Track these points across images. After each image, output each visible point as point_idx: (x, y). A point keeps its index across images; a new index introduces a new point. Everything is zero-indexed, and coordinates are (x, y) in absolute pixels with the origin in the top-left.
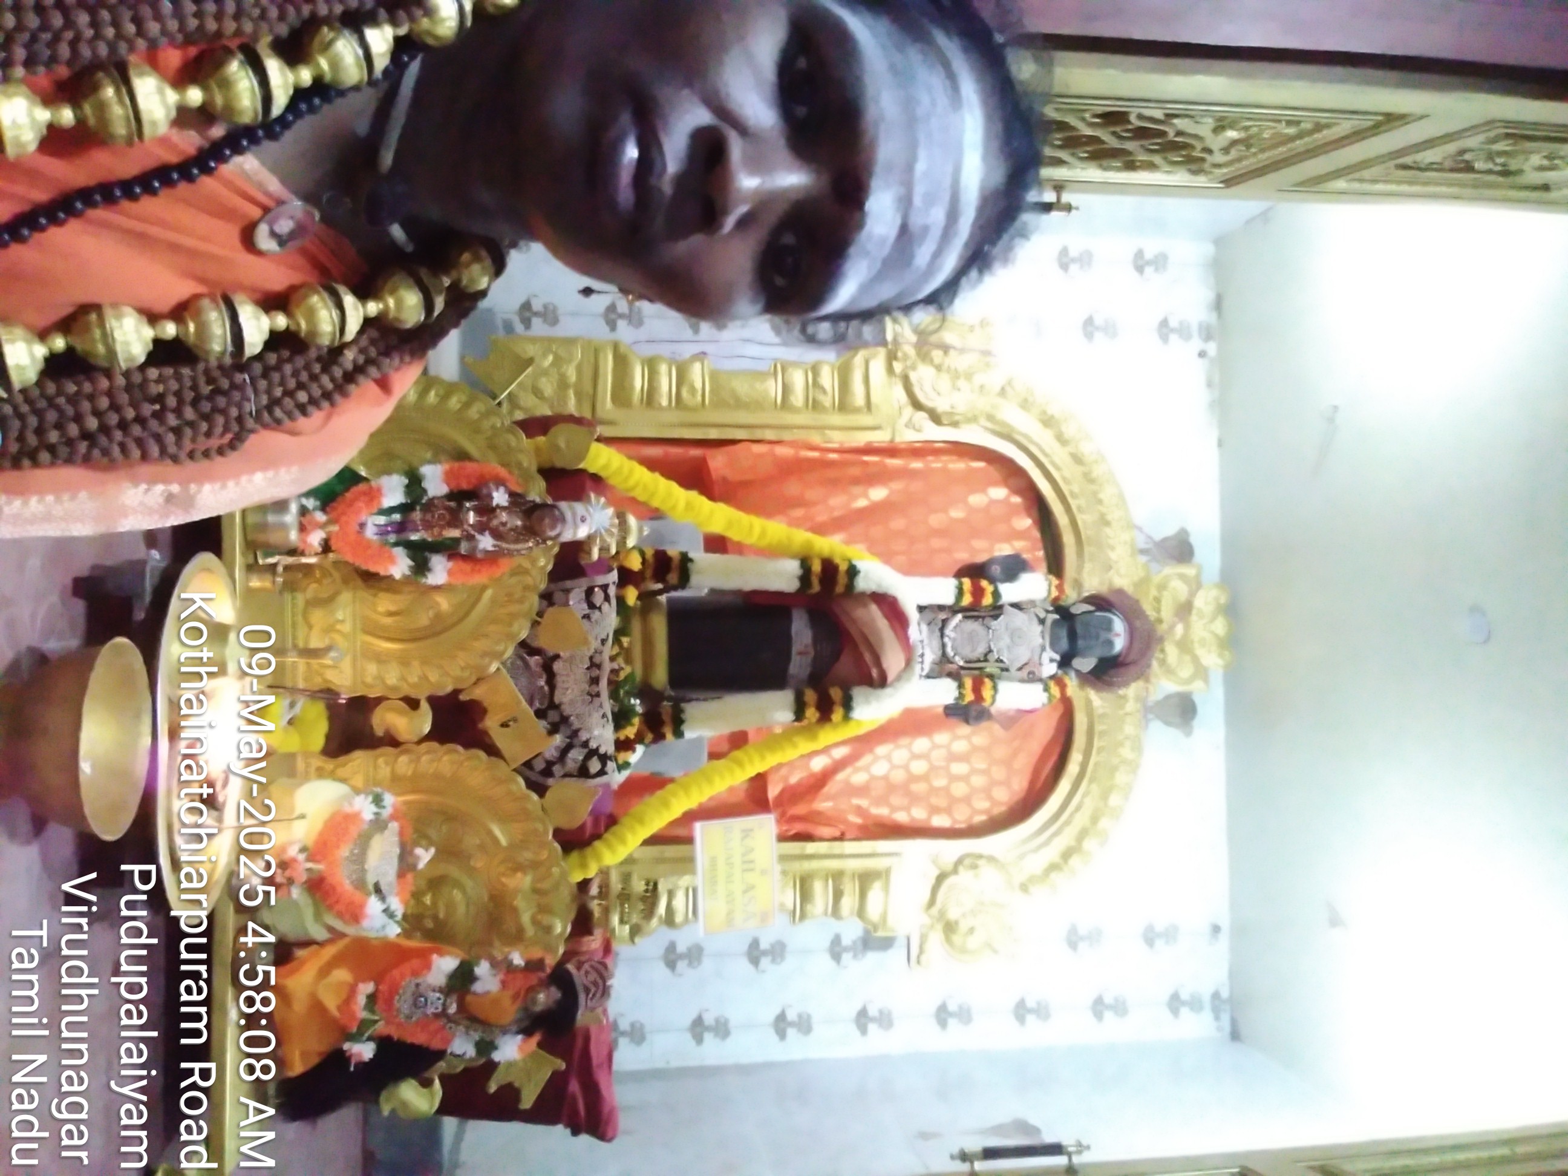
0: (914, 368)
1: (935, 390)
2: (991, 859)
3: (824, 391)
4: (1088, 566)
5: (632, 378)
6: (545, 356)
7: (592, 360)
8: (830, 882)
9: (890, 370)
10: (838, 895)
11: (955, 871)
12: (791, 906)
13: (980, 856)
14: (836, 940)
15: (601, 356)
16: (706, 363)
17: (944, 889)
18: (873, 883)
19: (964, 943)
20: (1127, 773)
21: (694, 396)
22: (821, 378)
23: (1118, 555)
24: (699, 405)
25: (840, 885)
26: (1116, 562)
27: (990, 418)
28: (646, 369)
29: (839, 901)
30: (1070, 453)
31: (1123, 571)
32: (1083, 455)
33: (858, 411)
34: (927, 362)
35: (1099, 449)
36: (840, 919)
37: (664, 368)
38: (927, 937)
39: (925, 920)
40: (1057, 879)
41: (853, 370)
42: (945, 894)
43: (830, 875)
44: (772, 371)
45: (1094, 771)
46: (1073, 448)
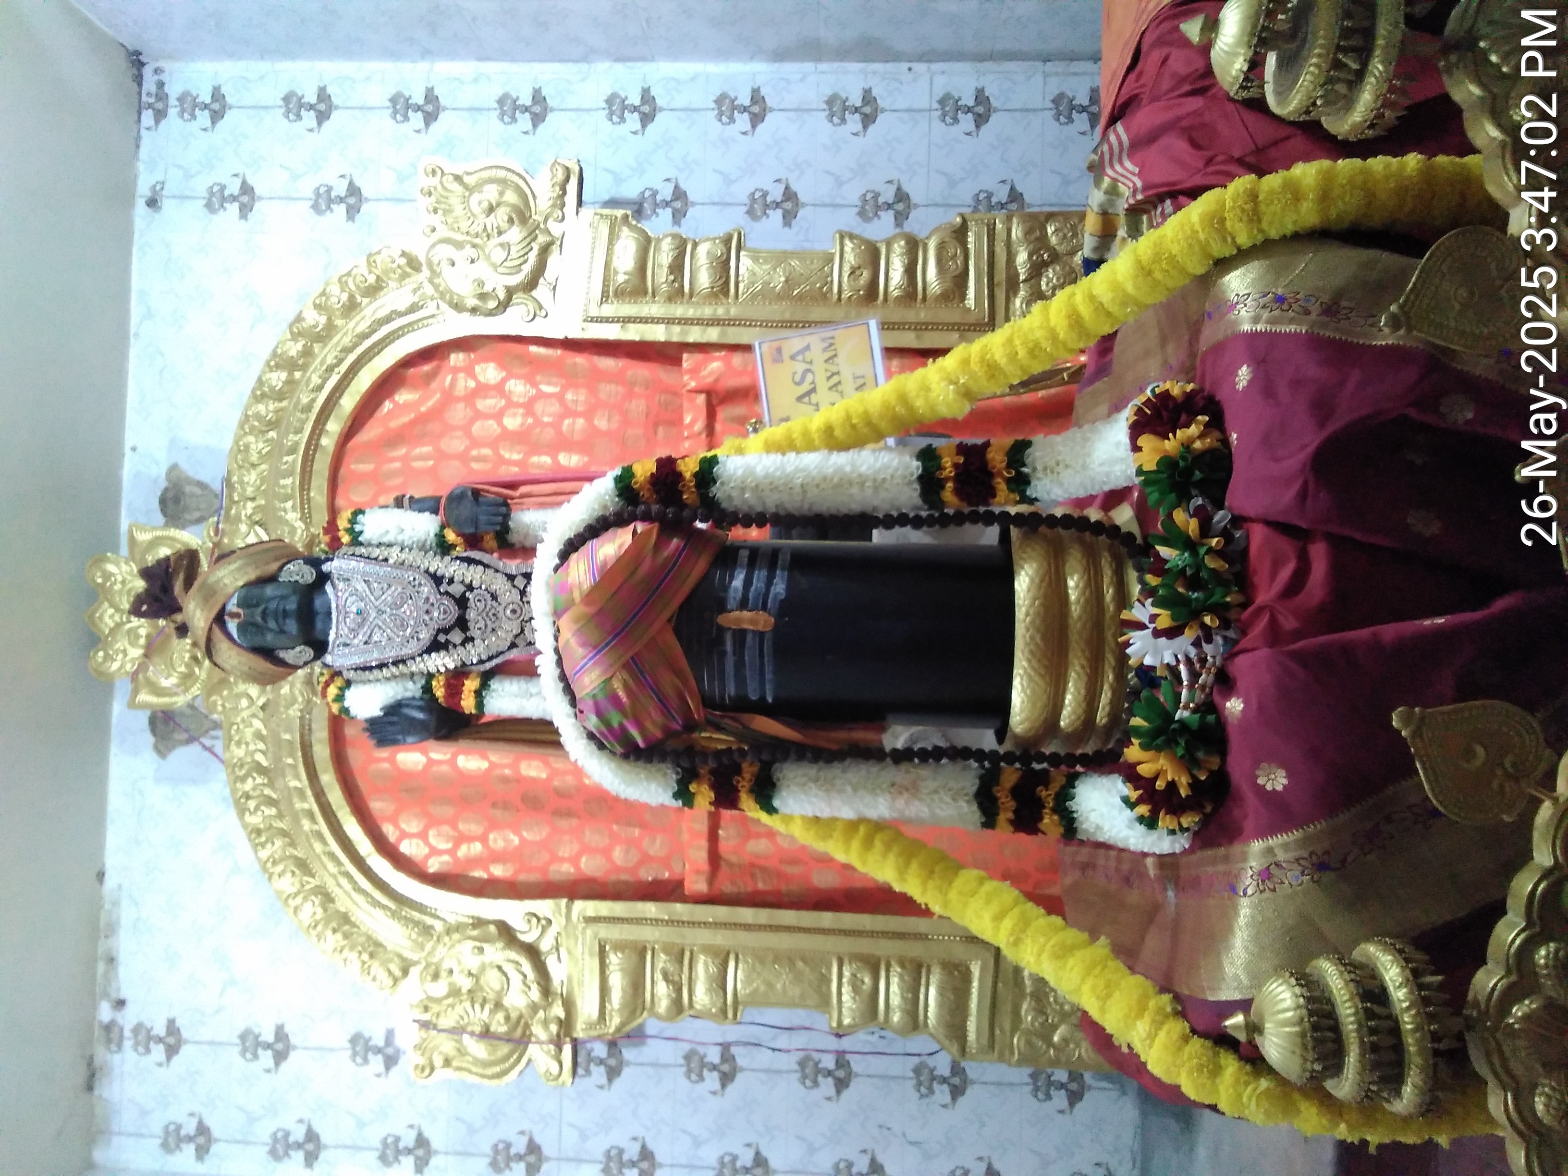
0: (534, 1008)
1: (505, 975)
2: (458, 307)
3: (666, 977)
4: (294, 712)
5: (940, 1005)
6: (1065, 1041)
7: (997, 1032)
8: (687, 287)
9: (569, 1004)
11: (510, 292)
12: (742, 253)
13: (474, 310)
14: (678, 216)
15: (985, 1041)
16: (834, 1024)
17: (527, 268)
18: (626, 282)
19: (502, 194)
20: (258, 417)
21: (854, 975)
22: (669, 995)
23: (251, 725)
24: (846, 961)
25: (674, 281)
26: (254, 716)
27: (427, 930)
28: (921, 1017)
29: (676, 258)
30: (313, 876)
31: (244, 702)
32: (293, 873)
33: (619, 946)
34: (514, 1015)
35: (270, 879)
36: (675, 236)
37: (896, 1017)
38: (554, 206)
39: (555, 228)
40: (366, 274)
41: (624, 1006)
42: (525, 262)
43: (686, 297)
44: (741, 1008)
45: (304, 422)
46: (308, 882)
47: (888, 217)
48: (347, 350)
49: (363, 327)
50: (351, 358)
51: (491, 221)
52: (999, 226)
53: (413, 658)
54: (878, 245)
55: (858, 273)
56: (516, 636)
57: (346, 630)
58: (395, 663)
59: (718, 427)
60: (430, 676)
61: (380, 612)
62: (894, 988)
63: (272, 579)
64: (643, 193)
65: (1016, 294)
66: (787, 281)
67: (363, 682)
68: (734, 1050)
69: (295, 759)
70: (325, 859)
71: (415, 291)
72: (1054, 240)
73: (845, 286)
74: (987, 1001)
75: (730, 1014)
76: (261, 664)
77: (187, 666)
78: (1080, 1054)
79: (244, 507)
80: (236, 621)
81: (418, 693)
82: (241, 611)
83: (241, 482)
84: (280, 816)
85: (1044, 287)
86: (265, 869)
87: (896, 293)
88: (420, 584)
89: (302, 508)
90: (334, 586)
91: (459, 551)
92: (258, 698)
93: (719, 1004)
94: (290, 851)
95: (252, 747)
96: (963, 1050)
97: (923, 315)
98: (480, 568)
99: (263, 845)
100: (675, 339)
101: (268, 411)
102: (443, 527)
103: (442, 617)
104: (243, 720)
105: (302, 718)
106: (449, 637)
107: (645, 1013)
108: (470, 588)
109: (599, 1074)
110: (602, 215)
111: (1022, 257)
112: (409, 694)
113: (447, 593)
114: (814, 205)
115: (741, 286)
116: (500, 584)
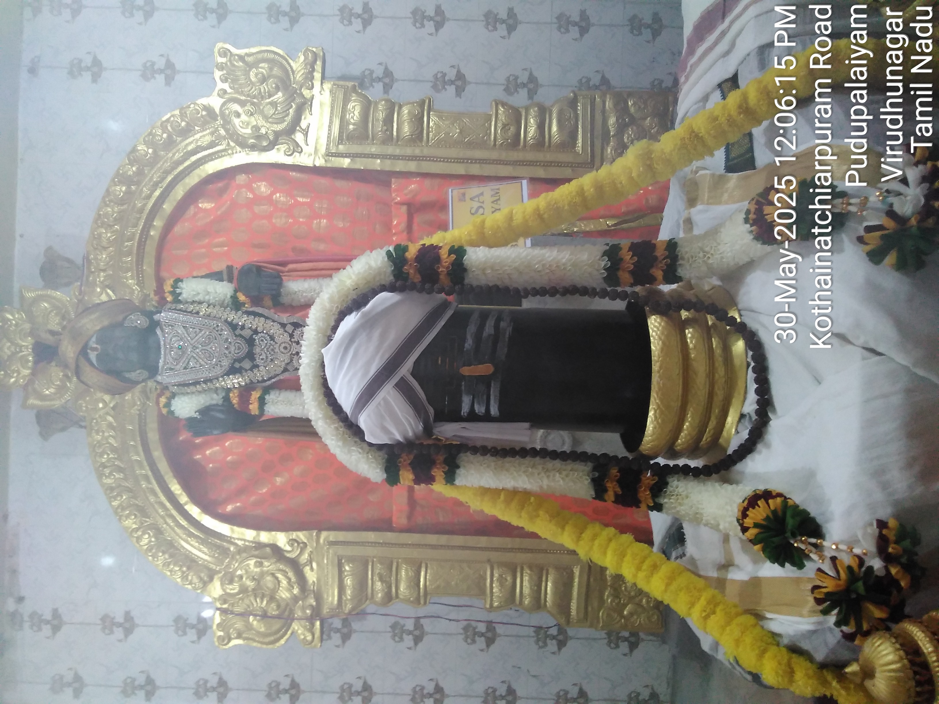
0: (295, 599)
1: (277, 578)
2: (243, 144)
3: (381, 579)
4: (134, 411)
5: (555, 593)
6: (631, 614)
7: (590, 609)
8: (395, 133)
9: (318, 597)
10: (388, 121)
11: (277, 134)
12: (431, 113)
13: (253, 148)
14: (387, 88)
15: (582, 615)
16: (488, 605)
17: (289, 119)
18: (354, 130)
19: (271, 69)
20: (106, 215)
21: (501, 576)
22: (383, 590)
23: (105, 420)
24: (495, 567)
25: (386, 130)
26: (107, 414)
27: (225, 552)
28: (543, 601)
29: (387, 116)
30: (149, 518)
31: (101, 405)
32: (136, 516)
33: (351, 560)
34: (283, 604)
35: (120, 519)
36: (387, 101)
37: (527, 602)
38: (306, 78)
39: (306, 93)
40: (179, 121)
41: (353, 597)
42: (288, 115)
43: (395, 141)
44: (429, 597)
45: (139, 219)
46: (146, 522)
47: (523, 93)
48: (167, 172)
49: (177, 156)
50: (169, 178)
51: (264, 88)
52: (598, 100)
53: (217, 379)
54: (520, 110)
55: (507, 128)
56: (288, 364)
57: (171, 360)
58: (205, 382)
59: (415, 227)
60: (229, 390)
61: (195, 348)
62: (526, 583)
63: (120, 325)
64: (364, 72)
65: (608, 144)
66: (461, 132)
67: (183, 394)
68: (422, 621)
69: (135, 441)
70: (156, 506)
71: (212, 134)
72: (632, 110)
73: (499, 136)
74: (584, 590)
75: (422, 602)
76: (113, 381)
77: (61, 380)
78: (640, 622)
79: (99, 276)
80: (96, 353)
81: (220, 402)
82: (99, 347)
83: (96, 259)
84: (125, 479)
85: (626, 140)
86: (116, 513)
87: (531, 142)
88: (222, 330)
89: (138, 277)
90: (162, 330)
91: (248, 307)
92: (110, 402)
93: (415, 595)
94: (133, 501)
95: (106, 434)
96: (568, 622)
97: (549, 157)
98: (262, 319)
99: (115, 498)
100: (387, 169)
101: (113, 212)
102: (236, 291)
103: (237, 351)
104: (100, 416)
105: (140, 415)
106: (241, 365)
107: (368, 602)
108: (256, 332)
109: (336, 638)
110: (338, 86)
111: (612, 120)
112: (214, 402)
113: (241, 336)
114: (476, 83)
115: (431, 136)
116: (275, 329)
